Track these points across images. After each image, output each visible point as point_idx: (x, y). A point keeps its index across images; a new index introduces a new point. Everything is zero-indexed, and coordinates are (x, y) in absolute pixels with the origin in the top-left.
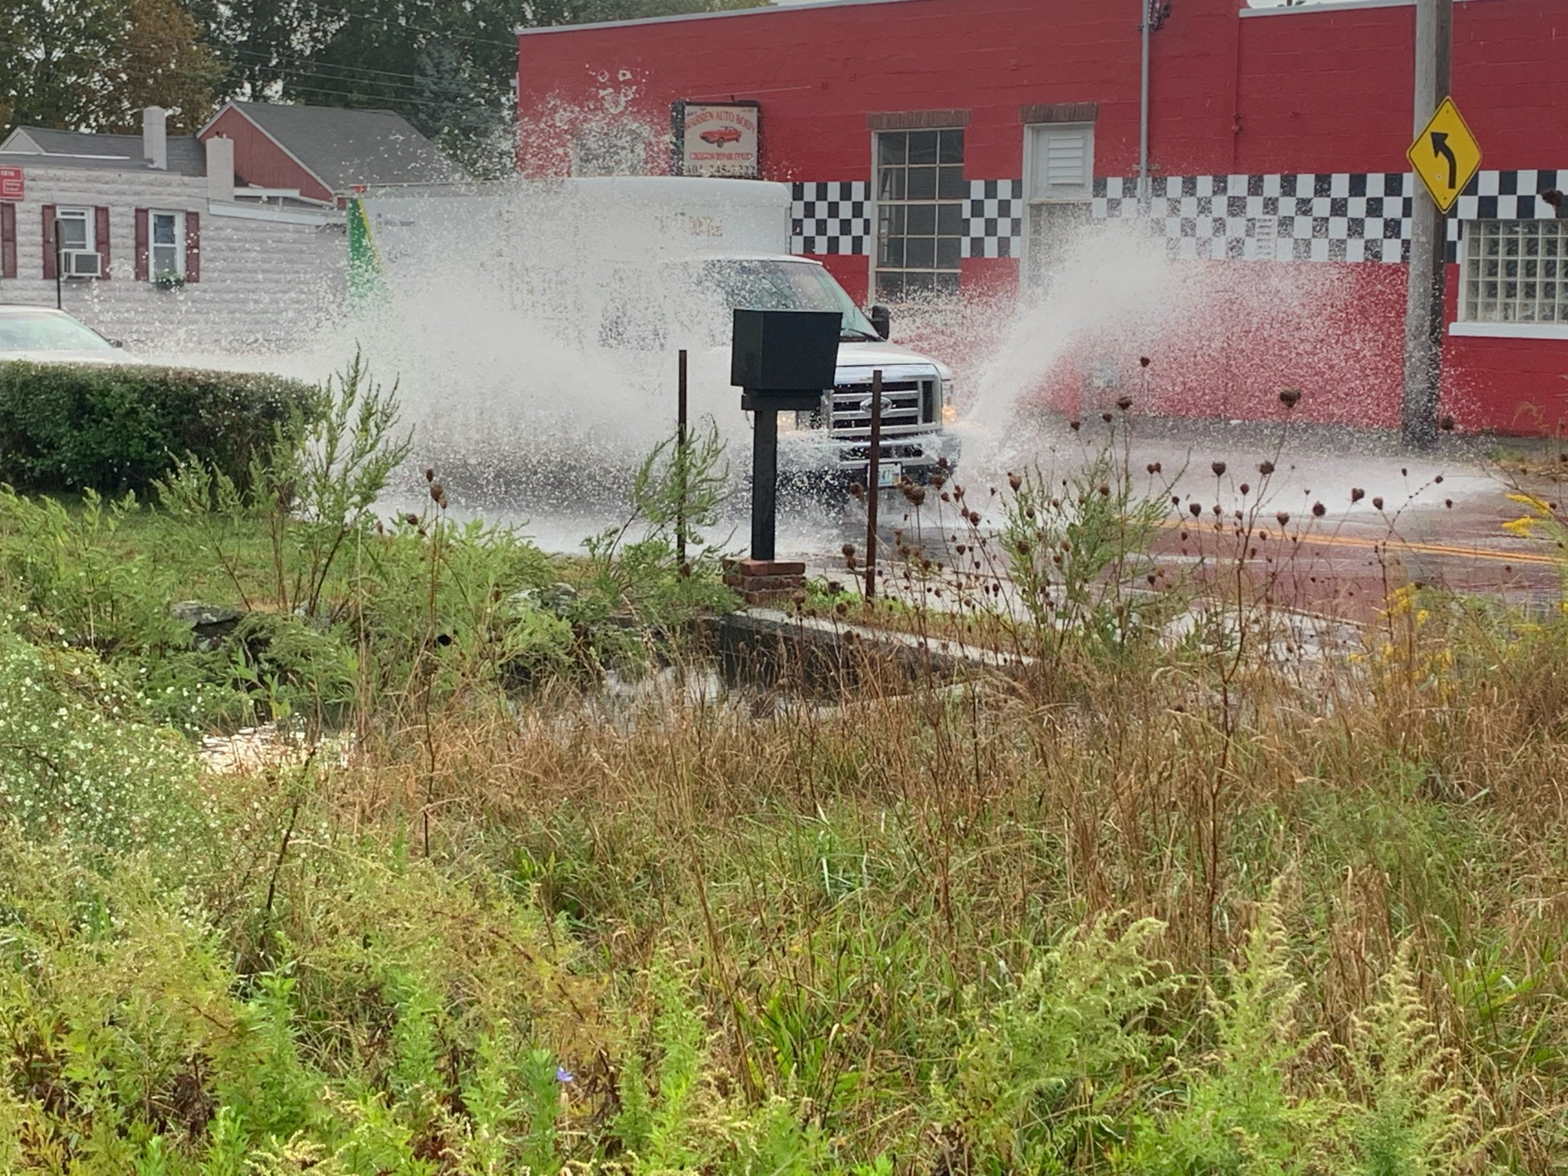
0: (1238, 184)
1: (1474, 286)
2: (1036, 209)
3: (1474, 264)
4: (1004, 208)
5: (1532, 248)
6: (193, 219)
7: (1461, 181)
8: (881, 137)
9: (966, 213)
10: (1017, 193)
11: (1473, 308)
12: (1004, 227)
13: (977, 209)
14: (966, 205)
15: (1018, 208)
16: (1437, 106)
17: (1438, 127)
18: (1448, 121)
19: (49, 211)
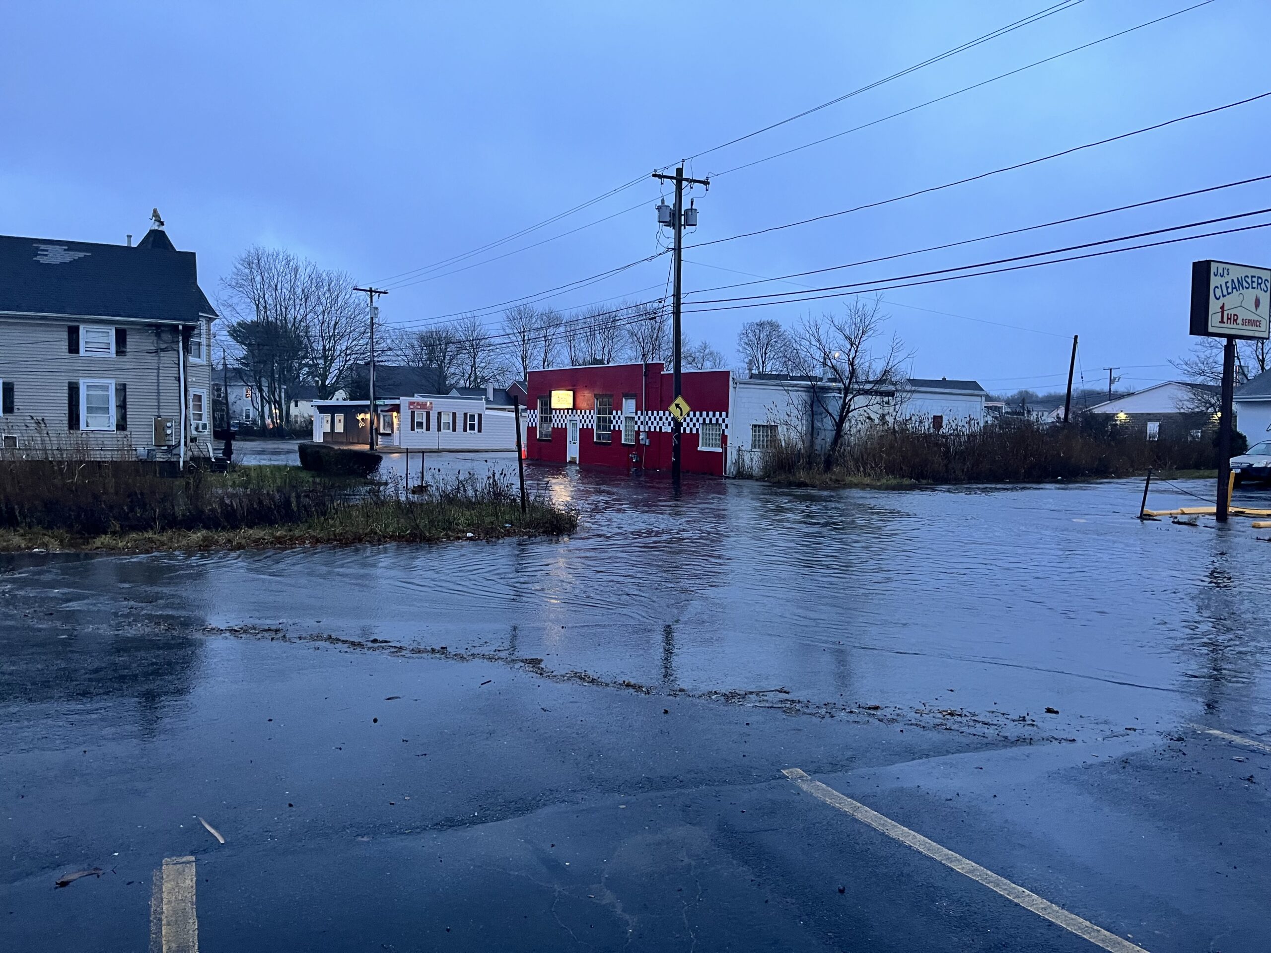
0: (661, 413)
1: (703, 438)
2: (626, 418)
3: (703, 433)
4: (619, 418)
5: (712, 430)
6: (480, 415)
7: (684, 414)
8: (596, 399)
9: (612, 418)
10: (622, 414)
11: (702, 444)
12: (619, 422)
13: (614, 418)
14: (612, 416)
15: (622, 418)
16: (676, 397)
17: (677, 402)
18: (680, 400)
19: (439, 414)
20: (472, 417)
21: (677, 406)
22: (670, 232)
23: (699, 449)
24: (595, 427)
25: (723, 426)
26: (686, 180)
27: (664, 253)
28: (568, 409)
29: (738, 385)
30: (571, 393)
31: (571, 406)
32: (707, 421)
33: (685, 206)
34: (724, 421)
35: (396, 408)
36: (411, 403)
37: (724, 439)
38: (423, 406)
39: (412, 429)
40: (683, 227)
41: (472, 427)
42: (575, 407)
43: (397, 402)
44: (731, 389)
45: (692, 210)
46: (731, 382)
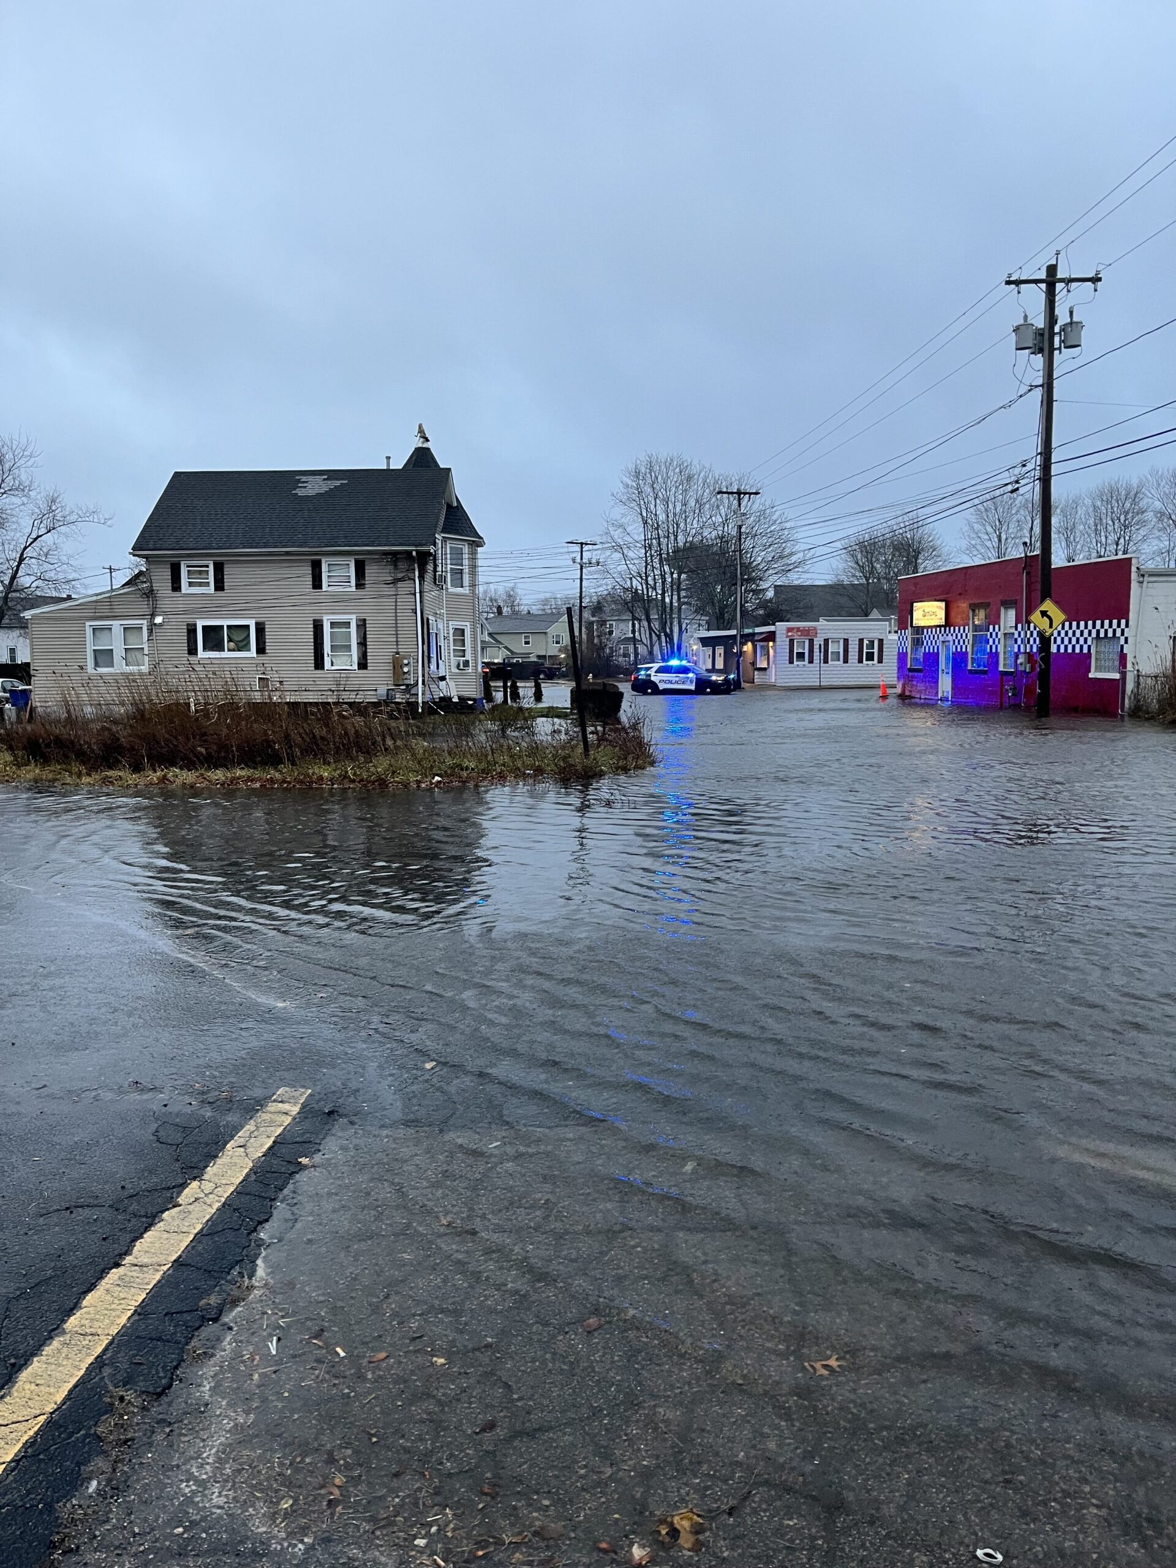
1: (1096, 660)
2: (1004, 635)
3: (1097, 652)
4: (997, 635)
5: (1109, 647)
6: (881, 641)
7: (1054, 626)
9: (989, 637)
10: (999, 630)
11: (1095, 668)
12: (997, 641)
13: (991, 635)
15: (1000, 635)
16: (1043, 600)
17: (1043, 608)
18: (1048, 605)
19: (826, 641)
20: (872, 643)
21: (1044, 614)
22: (1039, 360)
23: (1091, 675)
24: (969, 649)
25: (1122, 639)
26: (1062, 280)
27: (1025, 394)
28: (940, 626)
29: (1146, 578)
30: (943, 605)
31: (943, 622)
32: (1102, 635)
33: (1063, 318)
34: (1123, 634)
35: (771, 636)
36: (789, 630)
37: (1123, 658)
38: (805, 632)
39: (791, 662)
40: (1056, 353)
41: (870, 657)
42: (948, 623)
43: (771, 628)
44: (1134, 585)
45: (1073, 326)
46: (1134, 576)
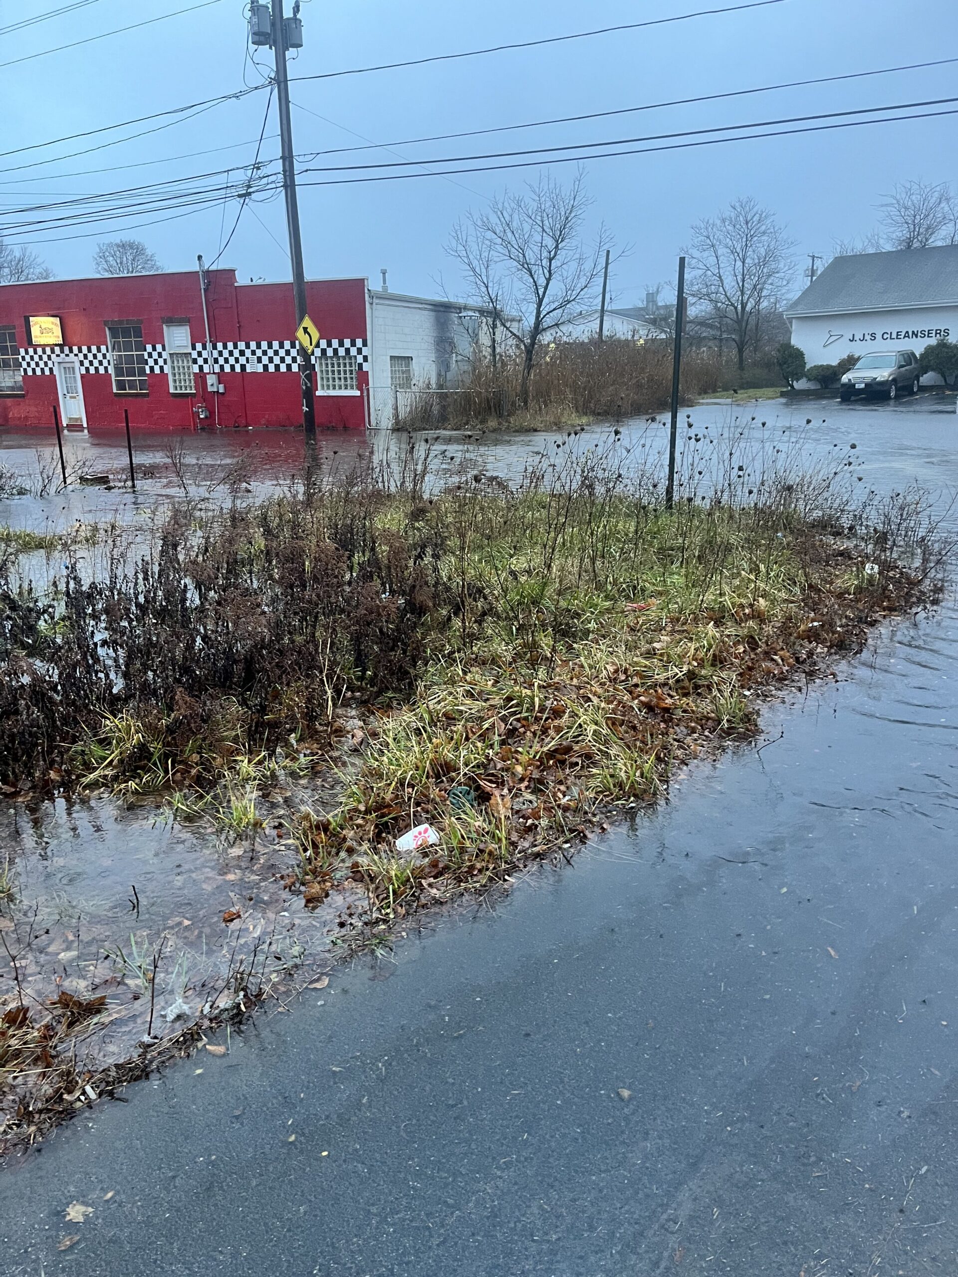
0: (241, 345)
1: (322, 378)
2: (173, 355)
3: (322, 371)
4: (160, 355)
5: (339, 366)
7: (314, 343)
8: (109, 329)
9: (146, 357)
10: (164, 349)
11: (323, 386)
12: (160, 361)
13: (150, 355)
14: (146, 354)
15: (165, 355)
16: (301, 319)
17: (304, 324)
18: (307, 322)
21: (305, 329)
23: (318, 393)
24: (111, 370)
25: (360, 359)
27: (262, 86)
28: (56, 346)
29: (375, 300)
30: (57, 320)
31: (59, 341)
32: (330, 354)
33: (287, 11)
34: (359, 351)
37: (363, 377)
40: (286, 49)
42: (67, 342)
44: (368, 307)
45: (296, 23)
46: (367, 296)
